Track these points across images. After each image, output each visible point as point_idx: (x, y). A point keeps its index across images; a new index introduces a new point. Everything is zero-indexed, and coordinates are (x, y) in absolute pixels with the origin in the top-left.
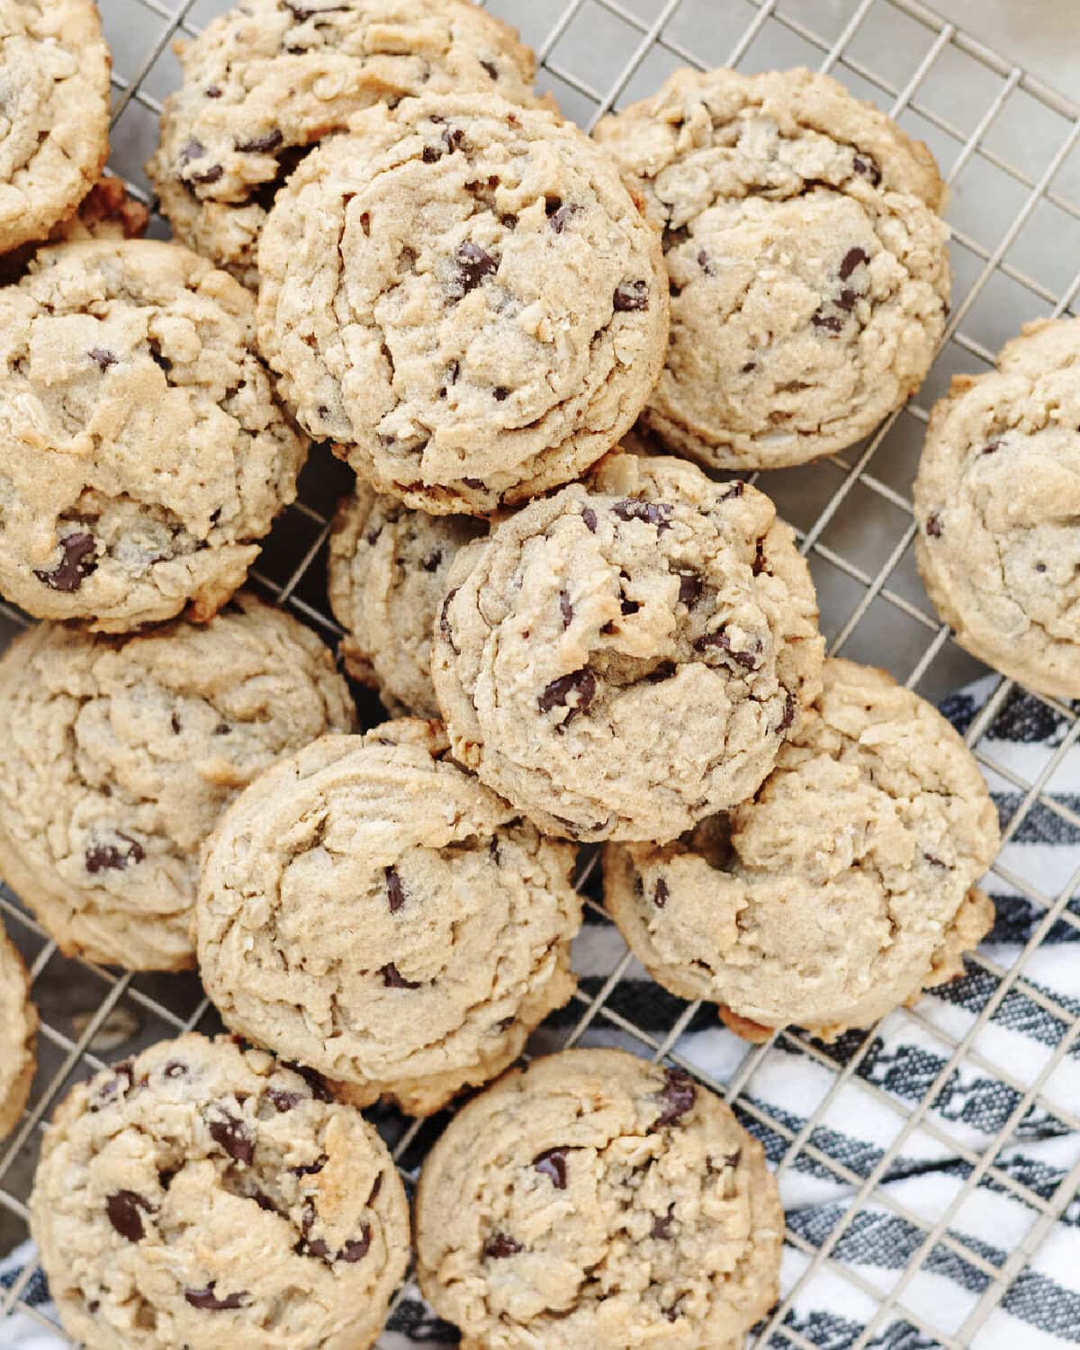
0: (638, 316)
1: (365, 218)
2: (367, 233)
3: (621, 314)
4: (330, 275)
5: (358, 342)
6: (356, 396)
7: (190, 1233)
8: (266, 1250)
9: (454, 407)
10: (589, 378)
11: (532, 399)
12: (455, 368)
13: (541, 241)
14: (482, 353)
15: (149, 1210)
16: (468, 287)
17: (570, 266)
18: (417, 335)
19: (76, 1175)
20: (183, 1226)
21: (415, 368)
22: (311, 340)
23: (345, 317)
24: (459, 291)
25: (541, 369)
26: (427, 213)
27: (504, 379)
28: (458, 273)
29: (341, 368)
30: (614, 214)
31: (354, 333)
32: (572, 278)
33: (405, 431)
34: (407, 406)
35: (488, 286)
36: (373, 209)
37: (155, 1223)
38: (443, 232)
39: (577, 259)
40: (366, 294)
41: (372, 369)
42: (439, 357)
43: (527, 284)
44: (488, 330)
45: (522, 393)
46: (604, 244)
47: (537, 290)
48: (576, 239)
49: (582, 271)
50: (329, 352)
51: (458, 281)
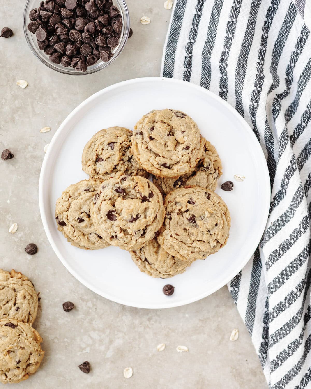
0: (211, 196)
1: (177, 234)
2: (179, 235)
3: (210, 199)
4: (183, 244)
5: (196, 245)
6: (206, 249)
7: (123, 211)
8: (137, 204)
9: (215, 234)
10: (219, 209)
11: (220, 221)
12: (209, 231)
13: (195, 207)
14: (209, 225)
15: (114, 212)
16: (195, 222)
17: (202, 204)
18: (200, 234)
19: (99, 217)
20: (121, 211)
21: (205, 237)
22: (192, 253)
23: (191, 245)
24: (195, 224)
25: (216, 217)
26: (179, 224)
27: (215, 223)
28: (192, 223)
29: (200, 249)
30: (193, 192)
31: (194, 244)
32: (204, 205)
33: (215, 244)
34: (211, 241)
35: (197, 219)
36: (176, 232)
37: (117, 213)
38: (184, 222)
39: (201, 203)
40: (189, 240)
41: (202, 245)
42: (206, 232)
43: (201, 213)
44: (205, 222)
45: (219, 222)
46: (199, 197)
47: (203, 212)
48: (197, 201)
49: (203, 203)
50: (195, 250)
51: (193, 224)
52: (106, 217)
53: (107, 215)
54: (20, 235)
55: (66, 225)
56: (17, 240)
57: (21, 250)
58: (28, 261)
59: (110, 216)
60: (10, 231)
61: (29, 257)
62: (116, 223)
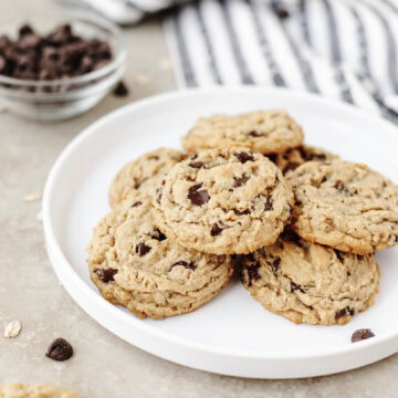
52: (189, 201)
53: (189, 197)
54: (29, 337)
55: (116, 271)
56: (25, 345)
57: (39, 360)
58: (59, 374)
59: (196, 197)
60: (6, 334)
61: (59, 366)
62: (211, 204)
